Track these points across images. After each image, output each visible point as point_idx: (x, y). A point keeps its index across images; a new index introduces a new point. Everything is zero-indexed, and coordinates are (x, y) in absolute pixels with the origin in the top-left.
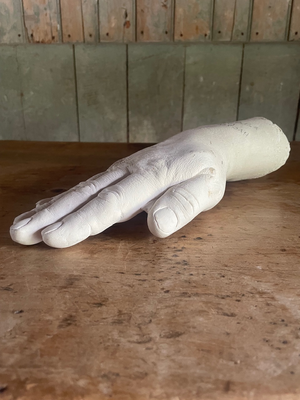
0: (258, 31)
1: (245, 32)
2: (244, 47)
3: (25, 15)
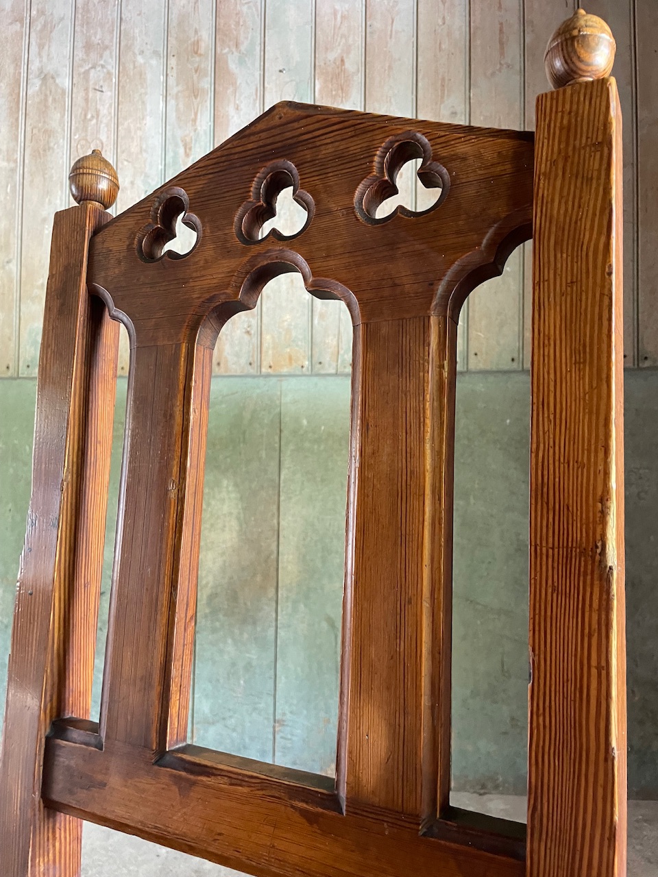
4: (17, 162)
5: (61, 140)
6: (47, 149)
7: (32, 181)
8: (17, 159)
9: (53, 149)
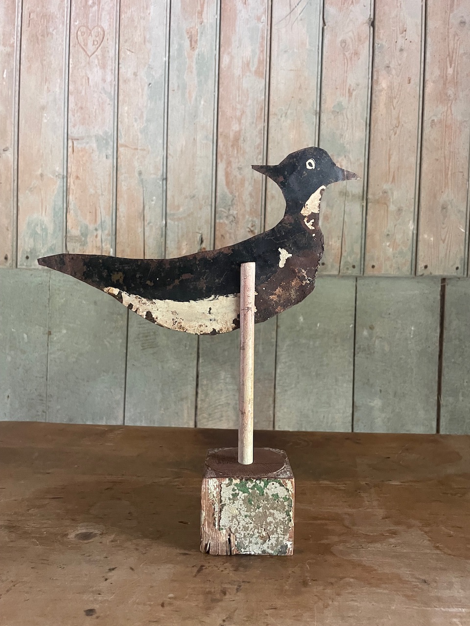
0: (374, 264)
1: (357, 264)
2: (356, 281)
3: (68, 235)
4: (14, 47)
5: (61, 26)
6: (46, 34)
7: (30, 67)
8: (13, 43)
9: (52, 34)
